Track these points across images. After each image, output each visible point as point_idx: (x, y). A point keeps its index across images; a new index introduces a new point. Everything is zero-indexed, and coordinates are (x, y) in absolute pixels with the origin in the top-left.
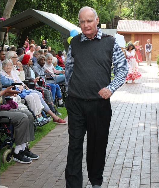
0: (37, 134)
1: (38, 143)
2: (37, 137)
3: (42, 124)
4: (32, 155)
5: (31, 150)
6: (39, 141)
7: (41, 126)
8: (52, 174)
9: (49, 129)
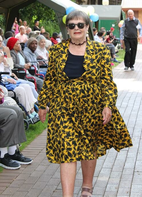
0: (30, 133)
1: (31, 144)
2: (30, 137)
3: (35, 121)
4: (24, 159)
5: (22, 153)
6: (32, 141)
7: (34, 123)
8: (48, 182)
9: (43, 127)
